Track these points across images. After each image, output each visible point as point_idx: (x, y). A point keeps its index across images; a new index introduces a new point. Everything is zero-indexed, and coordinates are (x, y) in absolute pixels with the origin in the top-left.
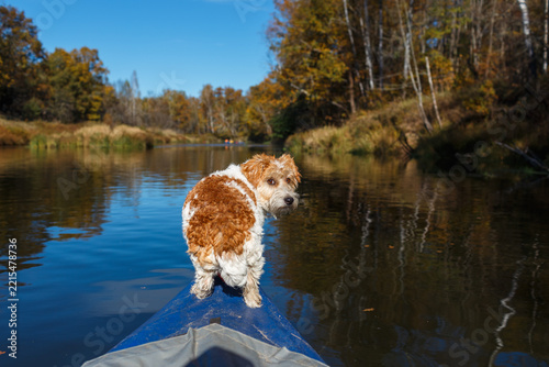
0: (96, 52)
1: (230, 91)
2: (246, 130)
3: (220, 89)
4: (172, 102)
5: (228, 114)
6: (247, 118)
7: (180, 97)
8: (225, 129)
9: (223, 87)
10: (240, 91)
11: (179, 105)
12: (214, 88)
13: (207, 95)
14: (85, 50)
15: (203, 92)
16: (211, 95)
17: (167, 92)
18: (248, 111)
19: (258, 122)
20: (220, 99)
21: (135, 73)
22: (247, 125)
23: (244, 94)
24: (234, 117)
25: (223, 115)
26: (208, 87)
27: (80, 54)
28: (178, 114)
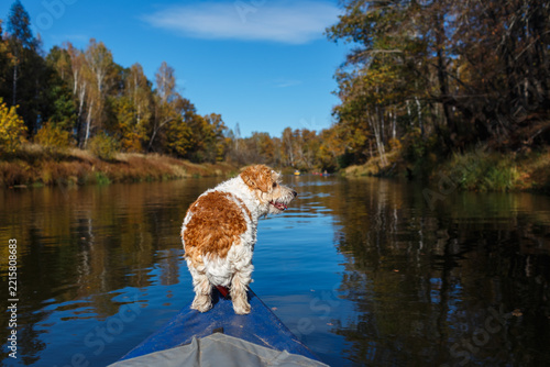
0: (220, 116)
1: (306, 132)
2: (320, 164)
3: (298, 131)
4: (259, 142)
5: (305, 152)
6: (320, 154)
7: (265, 137)
8: (303, 163)
9: (300, 129)
10: (315, 132)
11: (265, 145)
12: (293, 130)
13: (288, 136)
14: (213, 115)
15: (284, 134)
16: (291, 135)
17: (256, 135)
18: (321, 148)
19: (329, 157)
20: (297, 138)
21: (238, 125)
22: (321, 160)
23: (317, 134)
24: (310, 153)
25: (300, 152)
26: (288, 130)
27: (209, 117)
28: (264, 152)
